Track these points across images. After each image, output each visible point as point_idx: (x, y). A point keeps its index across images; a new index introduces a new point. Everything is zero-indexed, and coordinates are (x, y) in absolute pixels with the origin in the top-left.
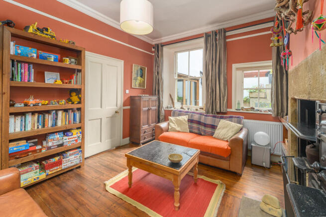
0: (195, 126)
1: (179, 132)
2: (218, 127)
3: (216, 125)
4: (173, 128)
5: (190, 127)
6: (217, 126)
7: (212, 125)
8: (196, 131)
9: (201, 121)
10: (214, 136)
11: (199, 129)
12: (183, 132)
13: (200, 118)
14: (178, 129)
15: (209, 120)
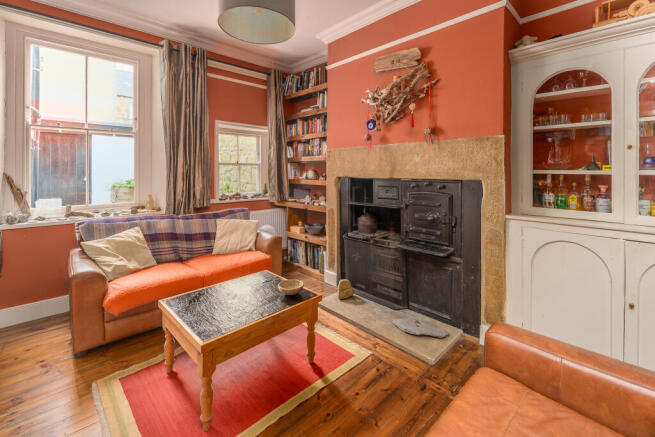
0: (166, 246)
1: (135, 271)
2: (218, 236)
3: (210, 231)
4: (116, 266)
5: (155, 253)
6: (214, 234)
7: (205, 234)
8: (172, 256)
9: (178, 232)
10: (214, 252)
11: (175, 250)
12: (145, 269)
13: (174, 226)
14: (132, 265)
15: (196, 226)
